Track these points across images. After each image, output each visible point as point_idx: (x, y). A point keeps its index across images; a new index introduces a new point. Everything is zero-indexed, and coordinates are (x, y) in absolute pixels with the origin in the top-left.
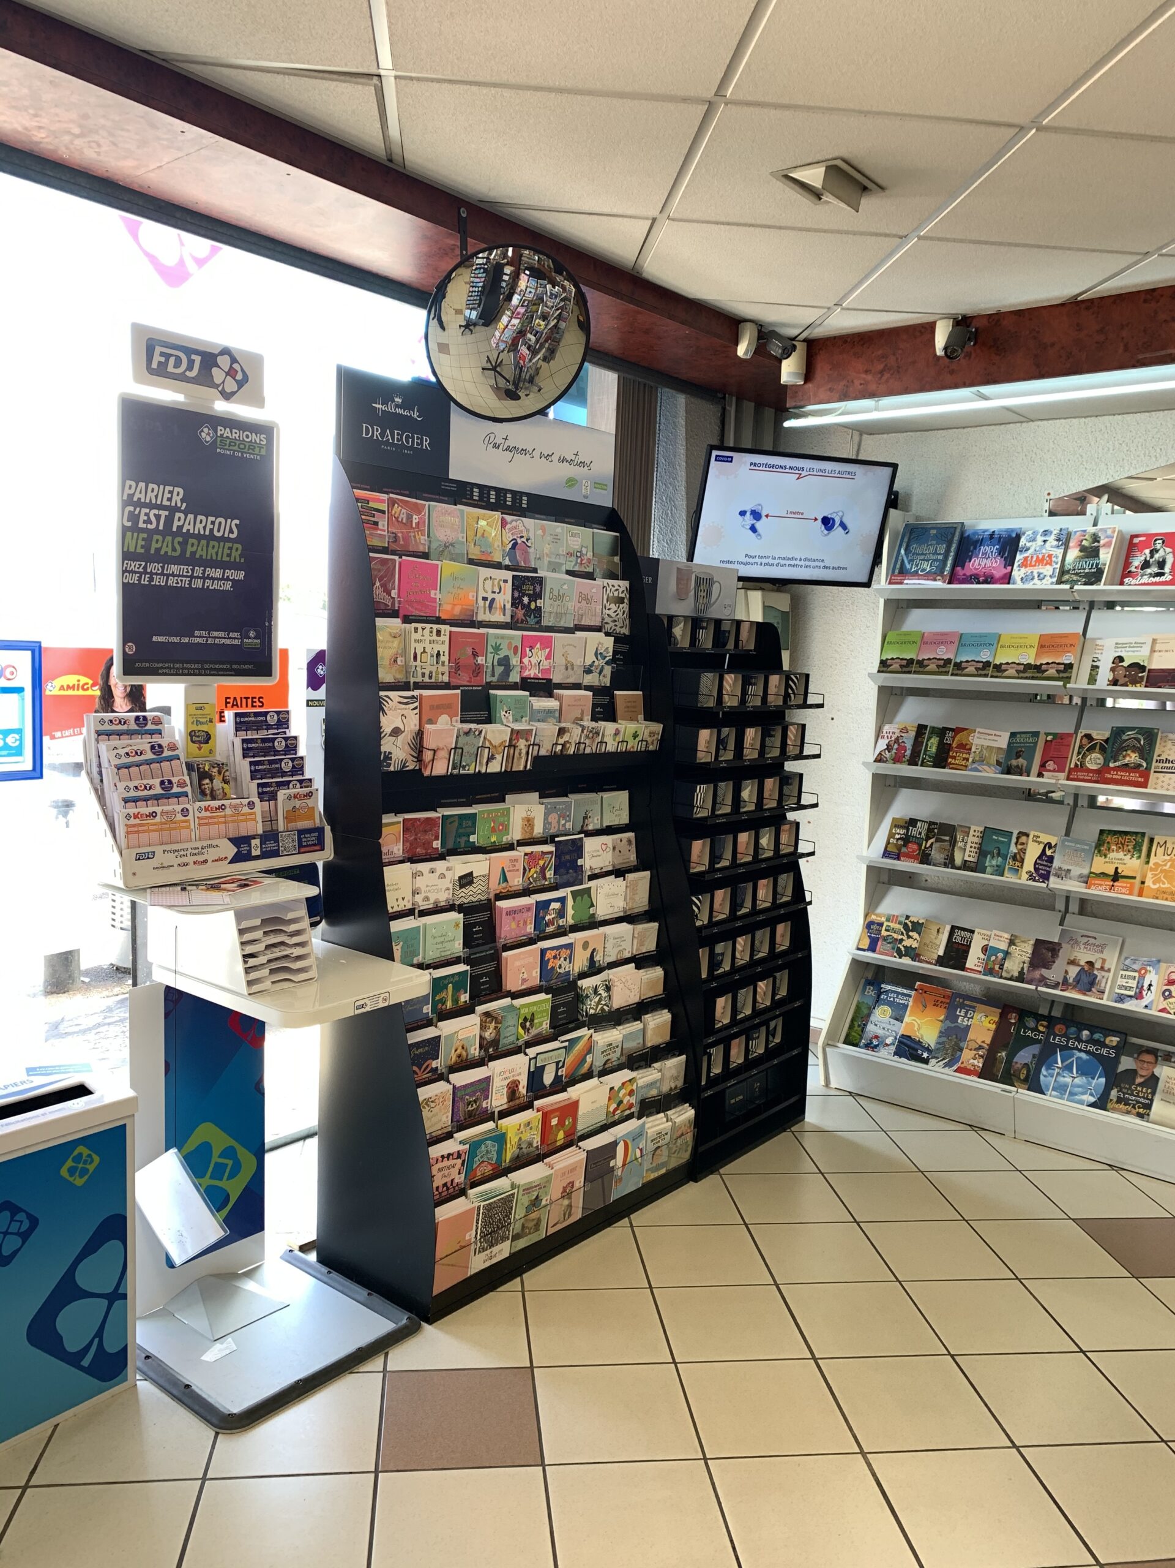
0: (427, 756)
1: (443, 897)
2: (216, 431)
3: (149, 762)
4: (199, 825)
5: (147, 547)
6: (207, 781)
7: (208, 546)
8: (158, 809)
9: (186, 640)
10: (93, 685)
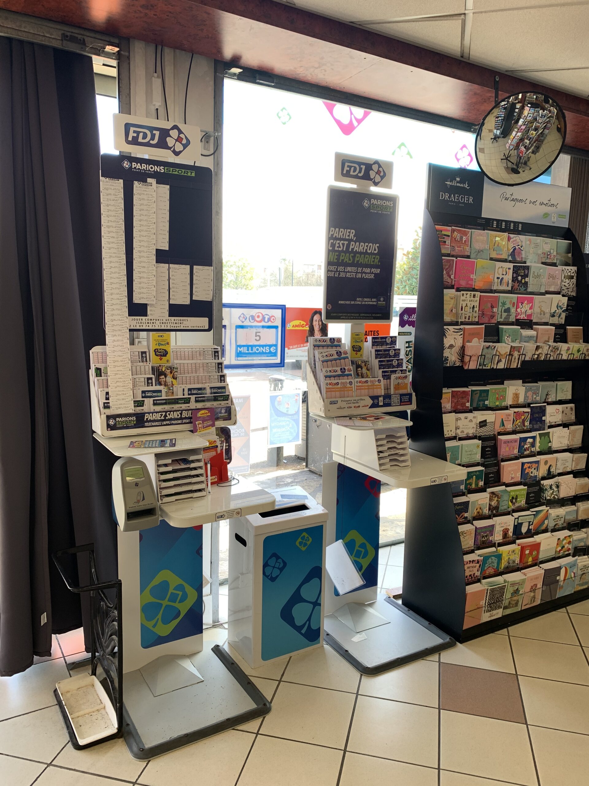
0: (467, 359)
1: (471, 432)
2: (370, 202)
3: (335, 360)
4: (357, 389)
5: (338, 259)
6: (360, 369)
7: (364, 257)
8: (339, 381)
9: (353, 303)
10: (306, 325)
